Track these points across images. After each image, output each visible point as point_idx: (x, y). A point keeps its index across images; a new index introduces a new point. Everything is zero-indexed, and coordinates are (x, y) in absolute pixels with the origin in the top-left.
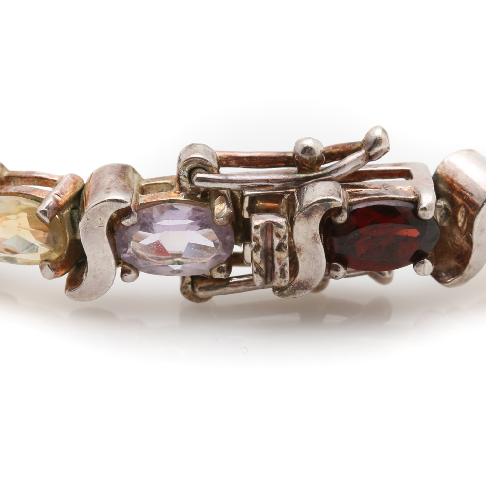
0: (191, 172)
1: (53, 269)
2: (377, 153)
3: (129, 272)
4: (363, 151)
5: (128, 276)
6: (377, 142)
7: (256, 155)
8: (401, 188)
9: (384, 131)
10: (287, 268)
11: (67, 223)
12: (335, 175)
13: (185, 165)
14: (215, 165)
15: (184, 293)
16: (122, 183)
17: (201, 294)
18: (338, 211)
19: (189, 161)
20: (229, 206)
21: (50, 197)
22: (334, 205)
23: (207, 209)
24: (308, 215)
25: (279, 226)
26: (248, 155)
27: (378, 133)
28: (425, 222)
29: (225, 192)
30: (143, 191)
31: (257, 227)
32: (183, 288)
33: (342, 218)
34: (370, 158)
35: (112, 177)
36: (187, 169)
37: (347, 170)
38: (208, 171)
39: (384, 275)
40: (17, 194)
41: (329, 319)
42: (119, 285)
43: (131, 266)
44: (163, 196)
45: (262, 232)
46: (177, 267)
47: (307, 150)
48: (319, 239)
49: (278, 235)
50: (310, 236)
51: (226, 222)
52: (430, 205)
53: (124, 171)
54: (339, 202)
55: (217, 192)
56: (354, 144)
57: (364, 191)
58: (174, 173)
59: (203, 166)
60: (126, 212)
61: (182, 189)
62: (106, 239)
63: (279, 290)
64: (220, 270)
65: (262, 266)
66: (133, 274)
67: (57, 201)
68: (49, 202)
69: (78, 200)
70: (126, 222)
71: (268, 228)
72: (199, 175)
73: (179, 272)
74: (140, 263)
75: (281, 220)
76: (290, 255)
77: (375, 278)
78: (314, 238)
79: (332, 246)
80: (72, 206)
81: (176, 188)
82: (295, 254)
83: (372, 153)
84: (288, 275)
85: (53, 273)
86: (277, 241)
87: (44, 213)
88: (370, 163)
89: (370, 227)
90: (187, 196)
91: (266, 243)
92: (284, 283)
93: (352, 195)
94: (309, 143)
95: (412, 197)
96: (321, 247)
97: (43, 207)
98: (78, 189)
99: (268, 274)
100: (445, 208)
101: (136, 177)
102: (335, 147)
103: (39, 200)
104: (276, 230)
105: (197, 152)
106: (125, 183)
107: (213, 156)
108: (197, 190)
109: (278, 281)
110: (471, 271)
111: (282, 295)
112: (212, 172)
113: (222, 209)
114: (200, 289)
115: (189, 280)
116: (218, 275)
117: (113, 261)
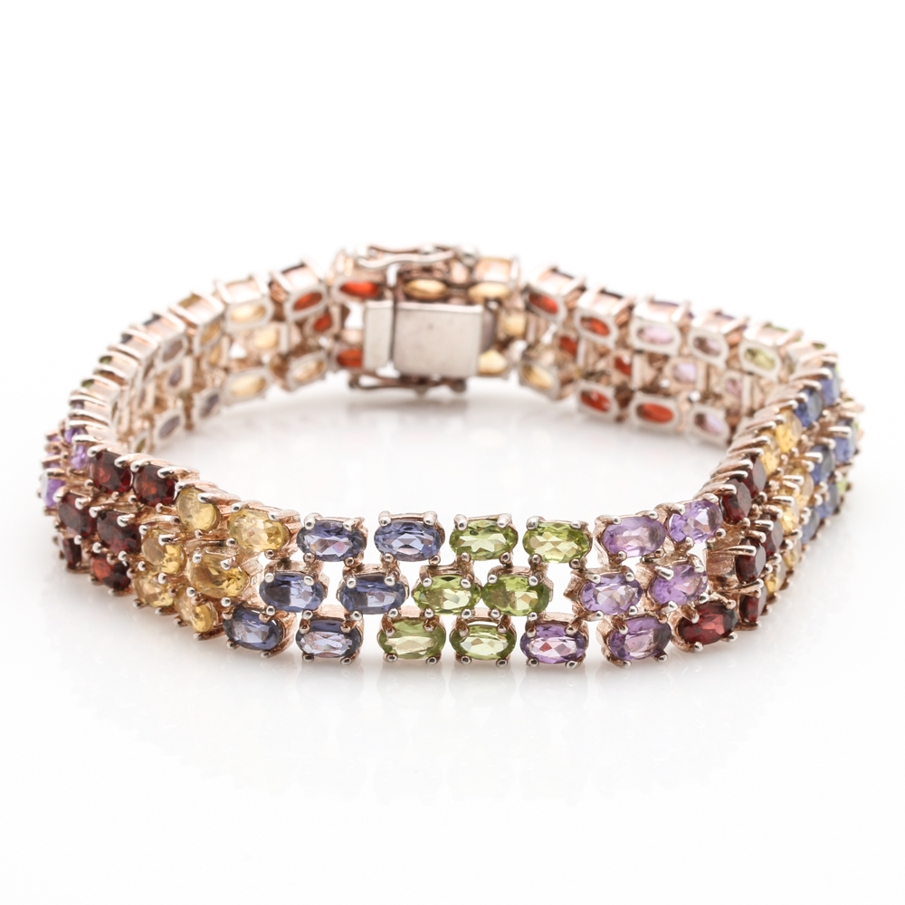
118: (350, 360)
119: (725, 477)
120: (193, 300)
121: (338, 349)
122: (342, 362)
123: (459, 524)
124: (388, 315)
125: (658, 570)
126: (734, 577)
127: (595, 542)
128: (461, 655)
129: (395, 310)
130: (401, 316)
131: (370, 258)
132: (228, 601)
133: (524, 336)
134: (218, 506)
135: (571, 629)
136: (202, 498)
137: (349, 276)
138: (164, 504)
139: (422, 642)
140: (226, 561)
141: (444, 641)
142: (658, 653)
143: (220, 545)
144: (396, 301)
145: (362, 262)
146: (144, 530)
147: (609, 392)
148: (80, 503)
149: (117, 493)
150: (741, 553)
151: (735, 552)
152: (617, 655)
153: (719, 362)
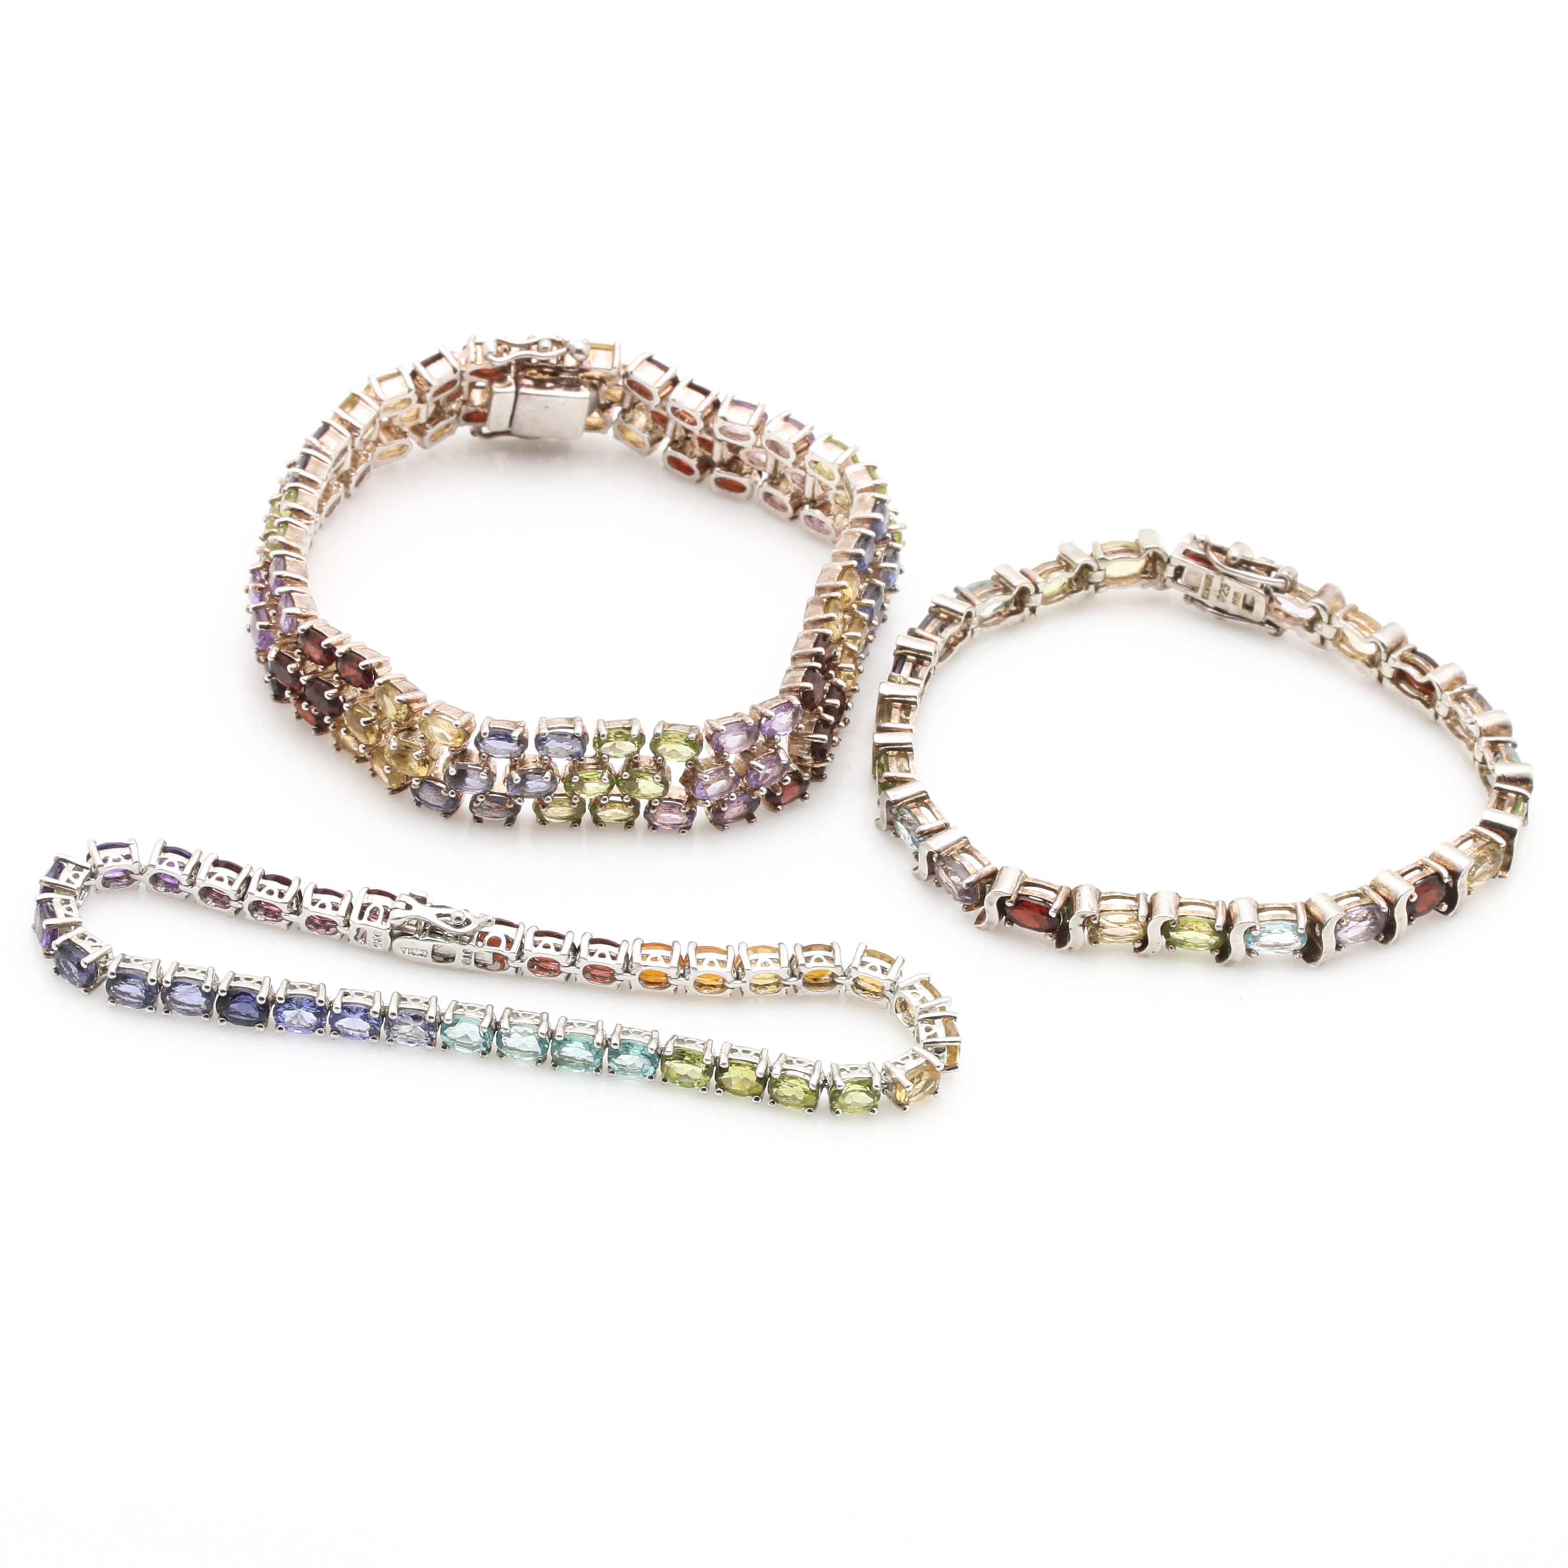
118: (476, 418)
119: (805, 667)
120: (353, 401)
121: (465, 410)
122: (469, 418)
123: (601, 734)
124: (512, 397)
125: (754, 765)
126: (809, 757)
127: (705, 742)
128: (597, 821)
129: (517, 394)
130: (521, 398)
131: (499, 354)
132: (417, 781)
133: (621, 402)
134: (411, 705)
135: (684, 809)
136: (399, 700)
137: (481, 364)
138: (363, 688)
139: (565, 811)
140: (417, 753)
141: (584, 811)
142: (749, 817)
143: (410, 730)
144: (518, 386)
145: (491, 357)
146: (348, 707)
147: (693, 463)
148: (291, 669)
149: (322, 667)
150: (816, 741)
151: (811, 740)
152: (718, 820)
153: (789, 462)
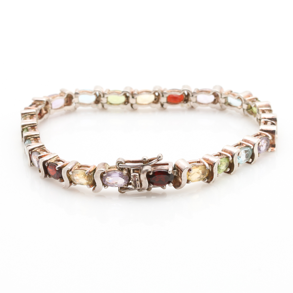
0: (119, 164)
1: (89, 186)
2: (160, 160)
3: (106, 186)
4: (157, 159)
5: (105, 187)
6: (160, 157)
7: (134, 160)
8: (165, 167)
9: (161, 155)
10: (139, 185)
11: (92, 176)
12: (151, 164)
13: (117, 162)
14: (124, 162)
15: (119, 191)
16: (103, 166)
17: (122, 191)
18: (150, 172)
19: (118, 162)
20: (127, 171)
21: (88, 170)
22: (149, 171)
23: (122, 172)
24: (143, 173)
25: (137, 175)
26: (132, 160)
27: (160, 155)
28: (170, 174)
29: (126, 168)
30: (109, 168)
31: (132, 176)
32: (119, 190)
33: (151, 174)
34: (158, 161)
35: (102, 165)
36: (118, 163)
37: (153, 163)
38: (122, 164)
39: (164, 187)
40: (82, 169)
41: (153, 197)
42: (104, 189)
43: (106, 185)
44: (113, 169)
45: (133, 177)
46: (117, 185)
47: (145, 159)
48: (146, 178)
49: (137, 178)
50: (144, 178)
51: (126, 175)
52: (171, 171)
53: (104, 164)
54: (150, 170)
55: (125, 168)
56: (155, 158)
57: (157, 168)
58: (115, 165)
59: (121, 163)
60: (104, 173)
61: (117, 168)
62: (100, 179)
63: (139, 190)
64: (125, 186)
65: (134, 184)
66: (107, 187)
67: (89, 171)
68: (88, 171)
69: (94, 170)
70: (104, 175)
71: (135, 176)
72: (120, 165)
73: (117, 186)
74: (108, 184)
75: (138, 174)
76: (140, 182)
77: (162, 188)
78: (145, 178)
79: (150, 180)
80: (93, 172)
81: (116, 168)
82: (141, 182)
83: (159, 159)
84: (140, 186)
85: (89, 187)
86: (137, 179)
87: (86, 173)
88: (159, 162)
89: (158, 176)
90: (118, 169)
91: (134, 179)
92: (139, 188)
93: (154, 169)
94: (145, 158)
95: (167, 169)
96: (147, 180)
97: (86, 172)
98: (95, 168)
99: (135, 186)
100: (176, 172)
101: (107, 165)
102: (151, 158)
103: (86, 171)
104: (136, 176)
105: (120, 160)
106: (104, 167)
107: (124, 160)
108: (120, 168)
109: (138, 188)
110: (182, 186)
111: (139, 191)
112: (123, 164)
113: (125, 172)
114: (122, 190)
115: (120, 188)
116: (125, 187)
117: (102, 184)
